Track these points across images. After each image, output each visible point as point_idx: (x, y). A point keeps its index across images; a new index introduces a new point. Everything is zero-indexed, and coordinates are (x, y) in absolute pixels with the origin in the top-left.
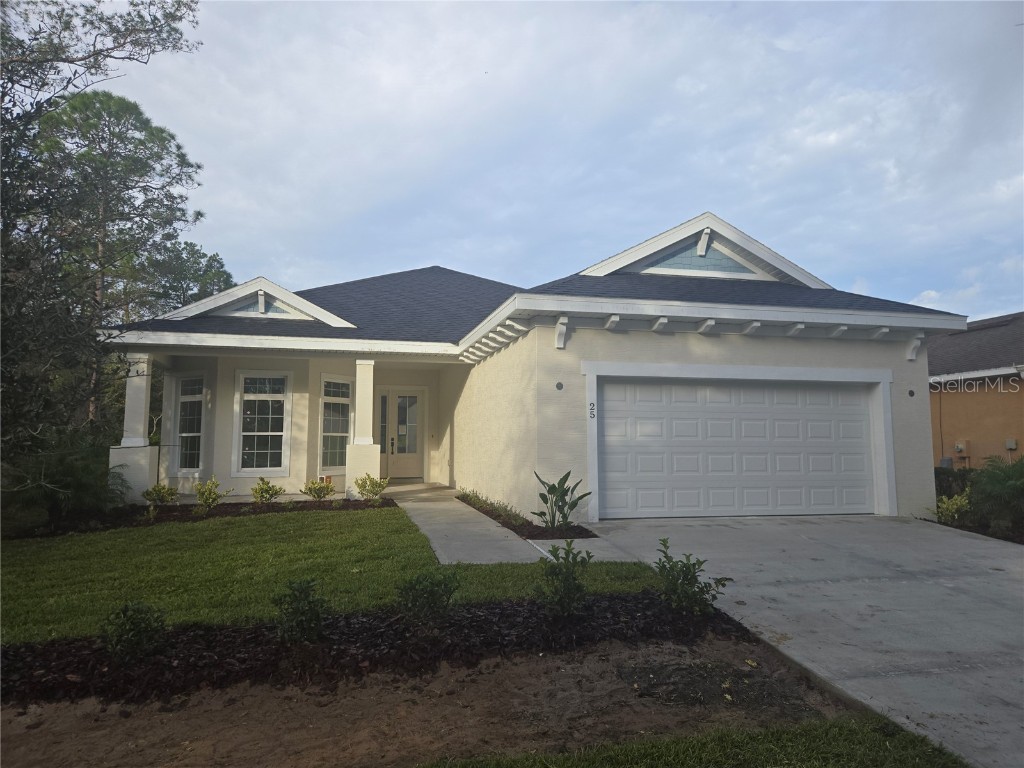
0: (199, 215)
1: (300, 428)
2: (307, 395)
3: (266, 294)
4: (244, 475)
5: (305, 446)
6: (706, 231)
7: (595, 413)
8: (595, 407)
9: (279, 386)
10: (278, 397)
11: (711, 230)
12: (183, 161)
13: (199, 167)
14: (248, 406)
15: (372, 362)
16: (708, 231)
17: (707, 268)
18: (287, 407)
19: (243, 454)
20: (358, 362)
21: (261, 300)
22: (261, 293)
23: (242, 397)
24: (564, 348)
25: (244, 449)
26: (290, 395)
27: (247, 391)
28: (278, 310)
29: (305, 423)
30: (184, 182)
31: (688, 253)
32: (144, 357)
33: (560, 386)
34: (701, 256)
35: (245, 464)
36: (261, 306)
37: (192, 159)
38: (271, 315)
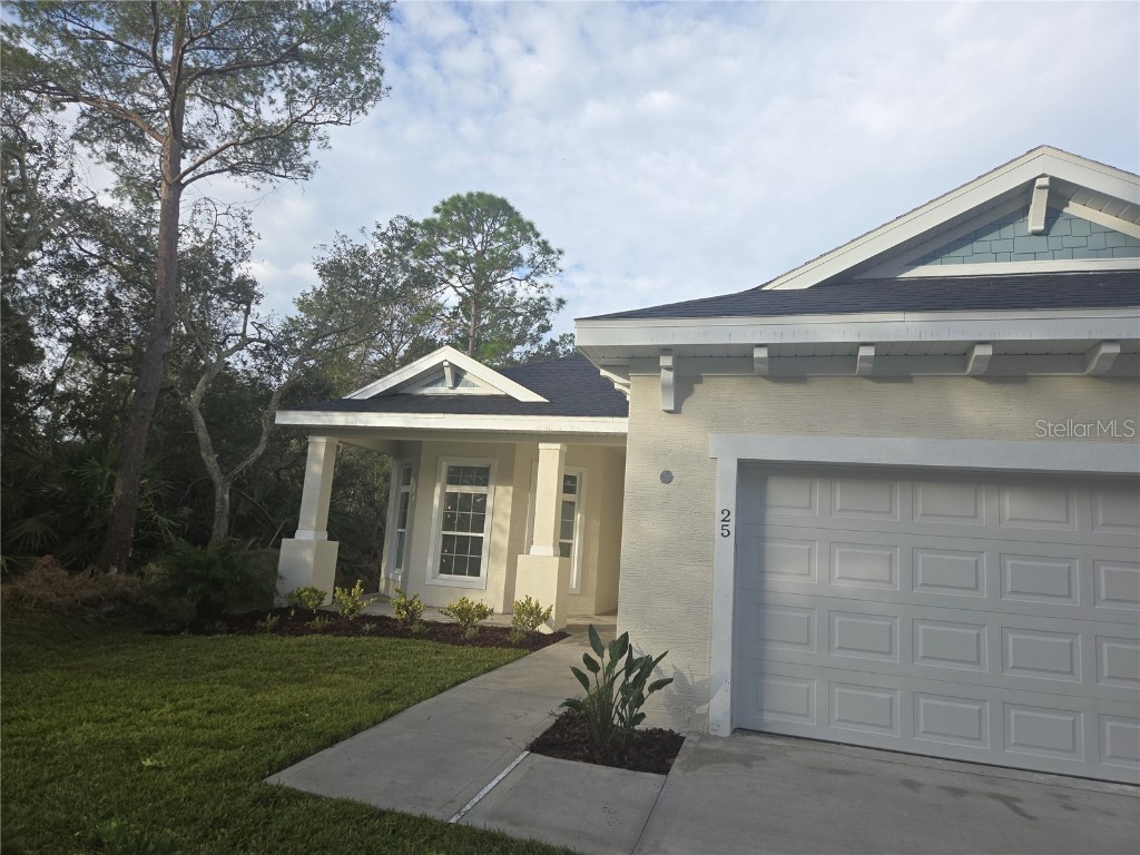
0: (561, 302)
1: (502, 531)
2: (511, 489)
3: (451, 365)
4: (441, 583)
5: (505, 554)
6: (1039, 182)
7: (732, 527)
8: (732, 517)
9: (481, 476)
10: (482, 490)
11: (1052, 179)
12: (545, 249)
13: (560, 252)
14: (450, 499)
15: (558, 446)
16: (1045, 182)
17: (1053, 254)
18: (489, 503)
19: (442, 557)
20: (541, 446)
21: (448, 372)
22: (446, 364)
23: (443, 489)
24: (677, 411)
25: (443, 551)
26: (492, 487)
27: (452, 481)
28: (467, 384)
29: (507, 524)
30: (548, 270)
31: (1008, 231)
32: (322, 440)
33: (667, 477)
34: (1036, 234)
35: (445, 569)
36: (449, 381)
37: (553, 245)
38: (461, 390)
